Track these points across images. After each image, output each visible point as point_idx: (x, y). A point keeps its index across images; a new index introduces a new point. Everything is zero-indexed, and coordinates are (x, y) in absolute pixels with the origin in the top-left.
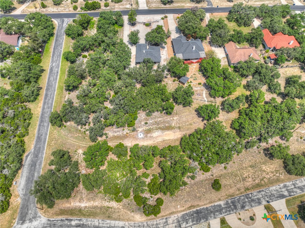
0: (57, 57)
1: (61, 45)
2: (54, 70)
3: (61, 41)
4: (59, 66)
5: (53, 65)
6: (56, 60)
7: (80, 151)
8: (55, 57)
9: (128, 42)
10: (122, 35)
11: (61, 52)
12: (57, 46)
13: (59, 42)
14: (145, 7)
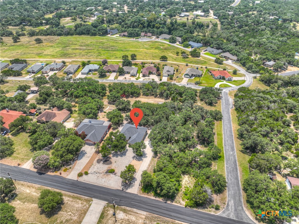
0: (230, 159)
1: (229, 171)
2: (230, 148)
3: (230, 176)
4: (225, 150)
8: (233, 159)
9: (147, 157)
10: (151, 167)
11: (226, 163)
12: (233, 170)
13: (232, 174)
14: (96, 203)
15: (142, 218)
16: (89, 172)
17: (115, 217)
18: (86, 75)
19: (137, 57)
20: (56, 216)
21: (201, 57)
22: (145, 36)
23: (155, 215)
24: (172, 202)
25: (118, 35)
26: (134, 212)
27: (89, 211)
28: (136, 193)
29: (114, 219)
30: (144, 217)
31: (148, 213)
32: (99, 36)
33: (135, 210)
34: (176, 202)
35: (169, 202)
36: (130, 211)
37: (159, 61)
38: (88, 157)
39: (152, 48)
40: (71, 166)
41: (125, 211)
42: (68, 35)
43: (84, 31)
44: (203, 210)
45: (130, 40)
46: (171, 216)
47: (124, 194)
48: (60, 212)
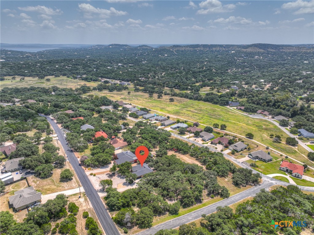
0: (182, 220)
1: (167, 224)
2: (195, 216)
5: (191, 218)
6: (185, 220)
7: (226, 180)
8: (183, 222)
11: (174, 220)
15: (87, 207)
16: (96, 176)
17: (78, 199)
18: (172, 129)
19: (227, 128)
20: (63, 183)
21: (297, 147)
22: (261, 113)
23: (94, 211)
24: (109, 212)
25: (235, 108)
26: (88, 203)
27: (74, 189)
28: (100, 196)
29: (77, 199)
30: (89, 207)
31: (93, 208)
32: (219, 105)
33: (90, 202)
34: (111, 214)
35: (108, 211)
36: (87, 201)
37: (244, 137)
38: (106, 170)
39: (254, 125)
40: (93, 169)
41: (86, 200)
42: (196, 100)
43: (209, 99)
44: (118, 227)
45: (243, 114)
46: (100, 216)
47: (95, 193)
48: (65, 183)
